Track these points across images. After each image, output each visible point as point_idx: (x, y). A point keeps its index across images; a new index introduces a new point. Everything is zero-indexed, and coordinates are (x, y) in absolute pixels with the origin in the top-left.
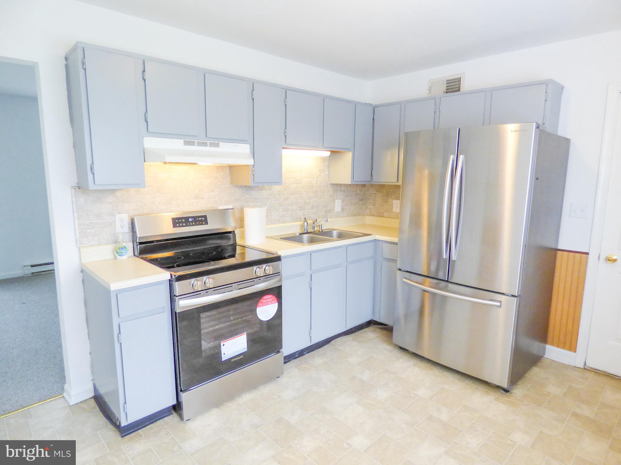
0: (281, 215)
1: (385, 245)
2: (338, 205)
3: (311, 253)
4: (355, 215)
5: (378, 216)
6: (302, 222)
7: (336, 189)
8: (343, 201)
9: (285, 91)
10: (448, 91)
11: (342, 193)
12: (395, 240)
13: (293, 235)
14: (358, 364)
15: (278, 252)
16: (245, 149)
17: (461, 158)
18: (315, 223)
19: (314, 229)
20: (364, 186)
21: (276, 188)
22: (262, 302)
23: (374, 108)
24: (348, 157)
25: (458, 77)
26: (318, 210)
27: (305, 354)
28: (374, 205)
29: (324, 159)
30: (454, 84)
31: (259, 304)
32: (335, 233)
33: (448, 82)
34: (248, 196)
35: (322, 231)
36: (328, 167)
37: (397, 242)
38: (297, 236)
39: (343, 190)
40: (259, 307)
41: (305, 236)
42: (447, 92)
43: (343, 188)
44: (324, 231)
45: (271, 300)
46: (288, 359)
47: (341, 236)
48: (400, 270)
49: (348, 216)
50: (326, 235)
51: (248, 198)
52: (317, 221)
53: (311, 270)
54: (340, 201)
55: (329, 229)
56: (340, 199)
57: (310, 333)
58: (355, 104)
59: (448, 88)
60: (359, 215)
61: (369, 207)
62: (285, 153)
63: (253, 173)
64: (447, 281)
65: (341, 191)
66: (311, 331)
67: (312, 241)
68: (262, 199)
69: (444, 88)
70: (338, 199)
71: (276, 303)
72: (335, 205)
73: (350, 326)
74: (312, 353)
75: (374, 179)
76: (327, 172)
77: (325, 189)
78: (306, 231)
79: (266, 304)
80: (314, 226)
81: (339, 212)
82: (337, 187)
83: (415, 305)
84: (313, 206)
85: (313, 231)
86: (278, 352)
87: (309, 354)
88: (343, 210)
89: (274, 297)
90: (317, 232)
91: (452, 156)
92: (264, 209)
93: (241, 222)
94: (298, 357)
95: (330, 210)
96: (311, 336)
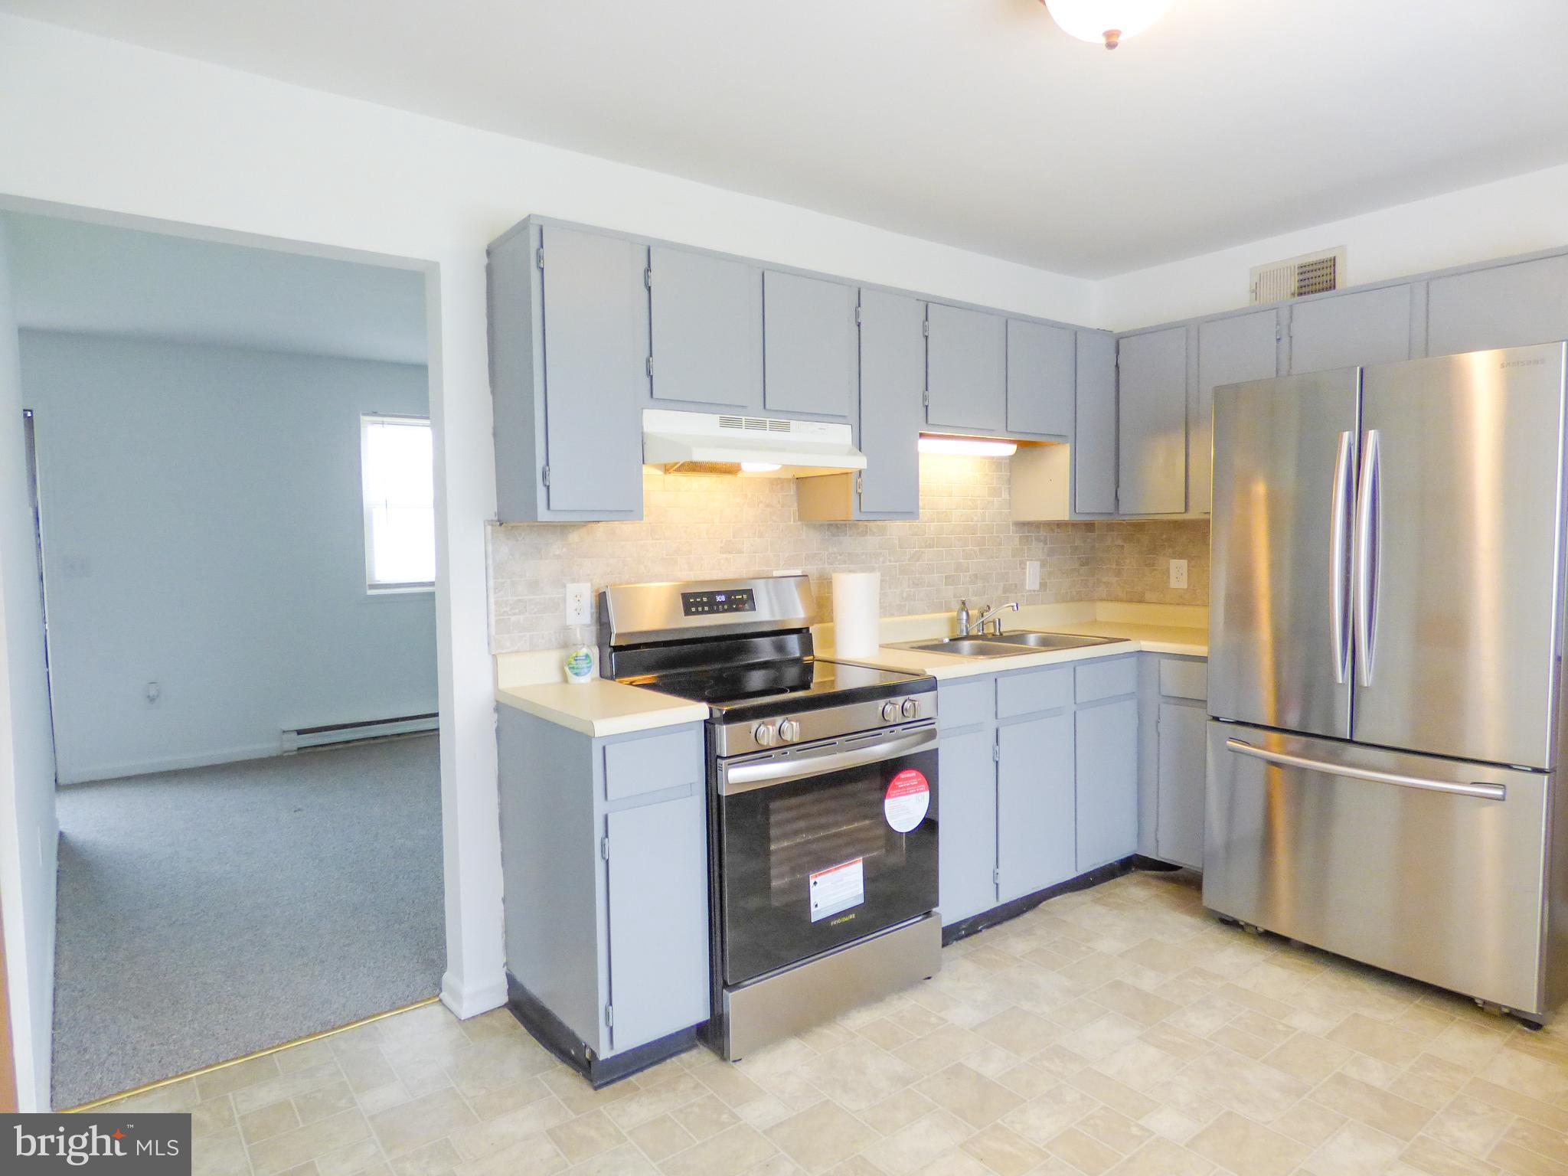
0: (905, 595)
1: (1166, 664)
2: (1032, 575)
3: (996, 678)
4: (1073, 600)
5: (1131, 601)
6: (955, 614)
7: (1027, 536)
8: (1043, 566)
9: (922, 305)
10: (1304, 290)
11: (1041, 545)
13: (936, 642)
14: (1120, 956)
15: (926, 670)
16: (842, 434)
17: (1372, 436)
18: (985, 614)
19: (983, 630)
20: (1089, 526)
21: (897, 528)
22: (896, 787)
23: (1118, 342)
24: (1060, 458)
25: (1330, 255)
26: (986, 584)
27: (981, 931)
28: (1118, 573)
29: (997, 463)
30: (1318, 273)
31: (890, 791)
32: (1032, 640)
33: (1304, 269)
34: (835, 549)
35: (1001, 634)
36: (1009, 481)
37: (1205, 655)
38: (947, 644)
39: (1042, 538)
40: (890, 797)
41: (966, 645)
42: (1300, 294)
43: (1042, 533)
44: (1004, 635)
45: (916, 783)
46: (952, 934)
47: (1049, 643)
48: (1216, 719)
49: (1057, 602)
50: (1013, 642)
51: (835, 554)
52: (989, 608)
53: (996, 718)
54: (1038, 564)
55: (1014, 631)
56: (1037, 560)
57: (996, 875)
58: (1076, 334)
59: (1303, 283)
60: (1080, 600)
61: (1105, 579)
62: (926, 447)
63: (860, 491)
64: (1351, 741)
65: (1038, 540)
66: (997, 871)
67: (985, 653)
68: (864, 557)
69: (1293, 285)
70: (1032, 560)
71: (926, 790)
72: (1025, 573)
73: (1086, 866)
74: (998, 928)
75: (1122, 510)
76: (1005, 495)
77: (1002, 536)
78: (965, 634)
79: (905, 792)
80: (983, 622)
81: (1034, 591)
82: (1029, 528)
84: (976, 576)
85: (980, 634)
86: (928, 914)
87: (992, 931)
88: (1043, 585)
89: (921, 778)
90: (990, 636)
91: (1346, 435)
92: (876, 576)
93: (823, 606)
94: (967, 935)
95: (1013, 587)
96: (996, 882)
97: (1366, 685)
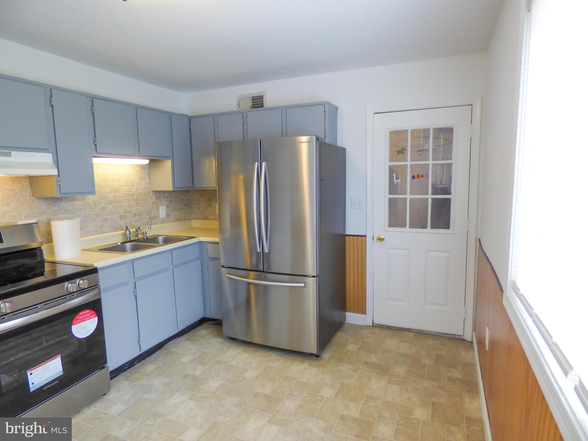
0: (98, 225)
1: (209, 246)
2: (162, 211)
3: (133, 261)
4: (182, 220)
5: (204, 219)
6: (124, 231)
7: (159, 196)
8: (167, 207)
9: (90, 99)
10: (254, 106)
11: (166, 199)
12: (217, 240)
13: (115, 245)
14: (190, 362)
15: (94, 264)
16: (47, 158)
17: (264, 164)
18: (138, 230)
19: (138, 237)
20: (188, 191)
21: (90, 198)
22: (79, 319)
23: (190, 119)
24: (168, 165)
25: (261, 94)
26: (141, 217)
27: (135, 364)
28: (199, 208)
29: (143, 167)
30: (258, 100)
31: (74, 322)
32: (160, 239)
33: (253, 99)
34: (56, 208)
35: (147, 238)
36: (149, 174)
37: (218, 241)
38: (119, 246)
39: (166, 197)
40: (74, 324)
41: (128, 245)
42: (253, 108)
43: (166, 195)
44: (148, 238)
45: (90, 315)
46: (115, 373)
47: (167, 240)
48: (223, 267)
49: (174, 221)
50: (153, 241)
51: (57, 210)
52: (140, 228)
53: (134, 278)
54: (165, 207)
55: (154, 235)
56: (164, 206)
57: (139, 341)
58: (170, 115)
59: (254, 104)
60: (185, 220)
61: (194, 211)
62: (97, 162)
63: (59, 184)
64: (263, 271)
65: (164, 197)
66: (139, 340)
67: (135, 249)
68: (74, 211)
69: (250, 104)
70: (162, 206)
71: (95, 317)
72: (159, 211)
73: (181, 327)
74: (143, 361)
75: (196, 185)
76: (147, 180)
77: (147, 197)
78: (129, 240)
79: (84, 320)
80: (137, 233)
81: (164, 218)
82: (159, 194)
83: (242, 297)
84: (135, 214)
85: (137, 239)
86: (103, 368)
87: (140, 364)
88: (168, 215)
89: (92, 312)
90: (141, 240)
91: (256, 163)
92: (77, 221)
93: (49, 238)
94: (128, 368)
95: (154, 217)
96: (140, 344)
97: (266, 252)
